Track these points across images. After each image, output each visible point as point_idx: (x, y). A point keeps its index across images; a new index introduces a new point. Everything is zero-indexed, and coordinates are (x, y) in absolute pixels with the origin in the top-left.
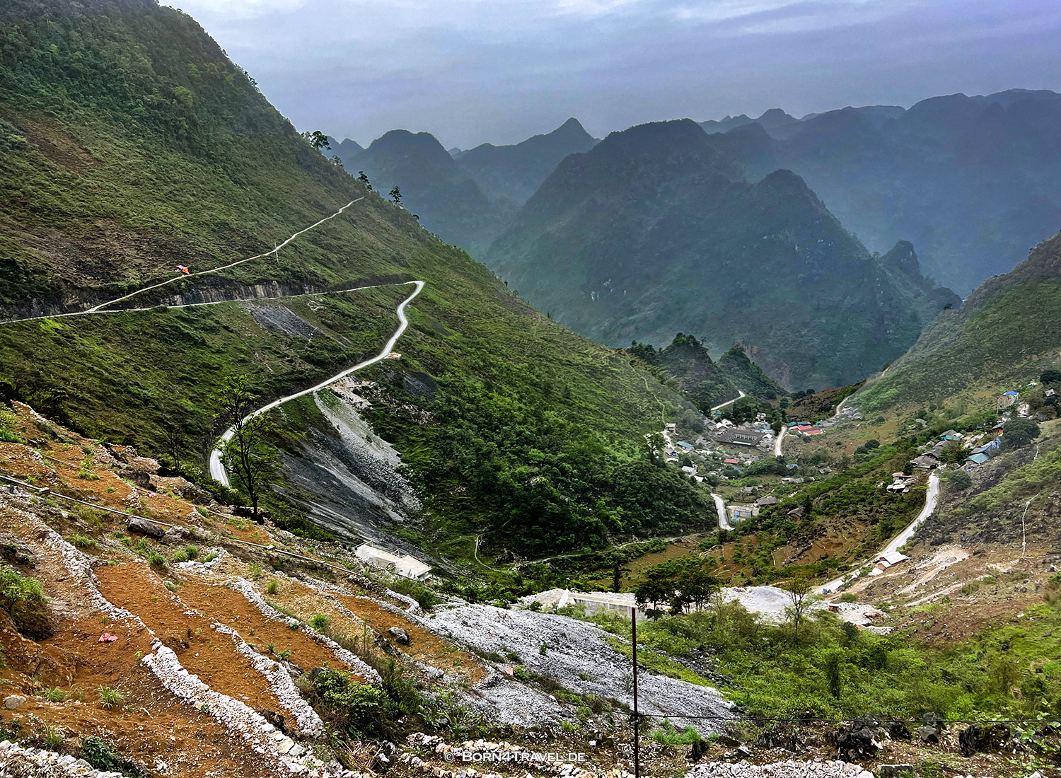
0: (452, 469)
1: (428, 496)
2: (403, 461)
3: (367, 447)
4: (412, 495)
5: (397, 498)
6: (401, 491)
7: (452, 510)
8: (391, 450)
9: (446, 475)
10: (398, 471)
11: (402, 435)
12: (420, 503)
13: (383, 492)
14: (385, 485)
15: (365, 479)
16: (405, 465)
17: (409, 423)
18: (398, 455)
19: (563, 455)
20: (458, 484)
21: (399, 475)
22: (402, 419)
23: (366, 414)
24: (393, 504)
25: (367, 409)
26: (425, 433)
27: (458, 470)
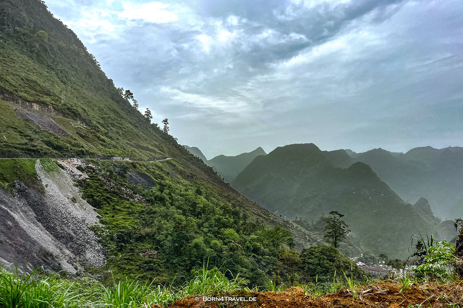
0: (148, 235)
1: (116, 255)
2: (102, 222)
3: (70, 205)
4: (99, 251)
5: (79, 251)
6: (88, 246)
7: (137, 270)
8: (93, 212)
9: (141, 239)
10: (92, 229)
11: (109, 204)
12: (104, 259)
13: (66, 244)
14: (72, 238)
15: (50, 229)
16: (101, 225)
17: (120, 197)
18: (98, 217)
19: (256, 237)
20: (151, 248)
21: (91, 232)
22: (114, 193)
23: (80, 184)
24: (72, 256)
25: (84, 181)
26: (132, 206)
27: (153, 235)
